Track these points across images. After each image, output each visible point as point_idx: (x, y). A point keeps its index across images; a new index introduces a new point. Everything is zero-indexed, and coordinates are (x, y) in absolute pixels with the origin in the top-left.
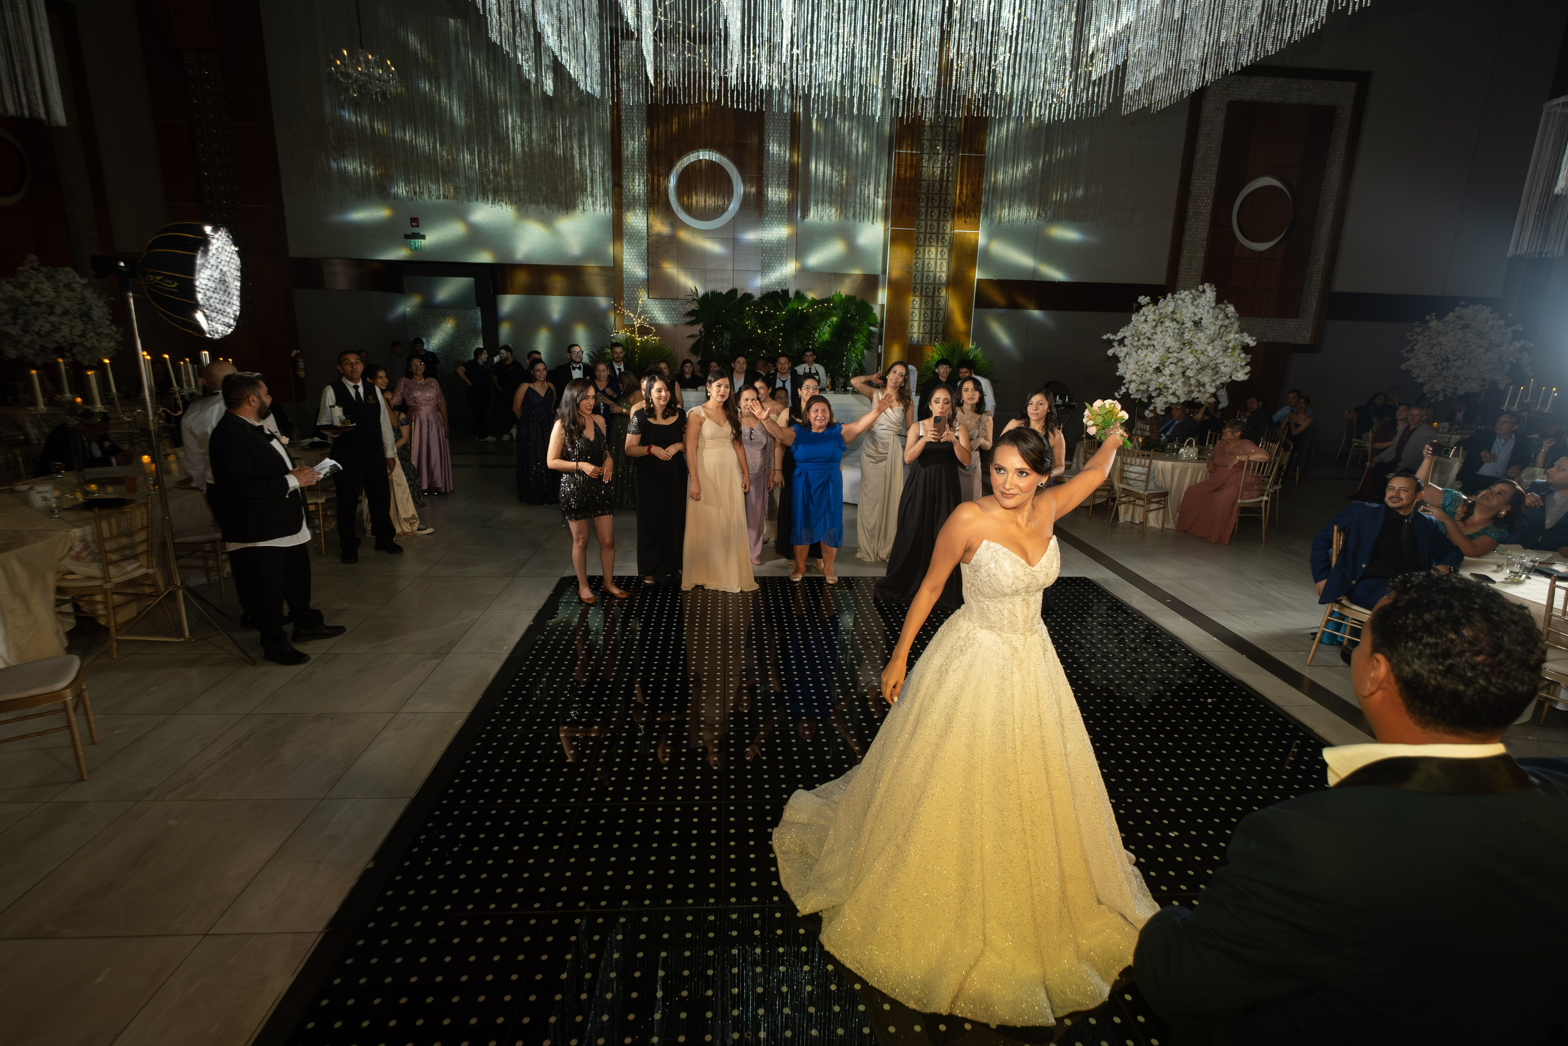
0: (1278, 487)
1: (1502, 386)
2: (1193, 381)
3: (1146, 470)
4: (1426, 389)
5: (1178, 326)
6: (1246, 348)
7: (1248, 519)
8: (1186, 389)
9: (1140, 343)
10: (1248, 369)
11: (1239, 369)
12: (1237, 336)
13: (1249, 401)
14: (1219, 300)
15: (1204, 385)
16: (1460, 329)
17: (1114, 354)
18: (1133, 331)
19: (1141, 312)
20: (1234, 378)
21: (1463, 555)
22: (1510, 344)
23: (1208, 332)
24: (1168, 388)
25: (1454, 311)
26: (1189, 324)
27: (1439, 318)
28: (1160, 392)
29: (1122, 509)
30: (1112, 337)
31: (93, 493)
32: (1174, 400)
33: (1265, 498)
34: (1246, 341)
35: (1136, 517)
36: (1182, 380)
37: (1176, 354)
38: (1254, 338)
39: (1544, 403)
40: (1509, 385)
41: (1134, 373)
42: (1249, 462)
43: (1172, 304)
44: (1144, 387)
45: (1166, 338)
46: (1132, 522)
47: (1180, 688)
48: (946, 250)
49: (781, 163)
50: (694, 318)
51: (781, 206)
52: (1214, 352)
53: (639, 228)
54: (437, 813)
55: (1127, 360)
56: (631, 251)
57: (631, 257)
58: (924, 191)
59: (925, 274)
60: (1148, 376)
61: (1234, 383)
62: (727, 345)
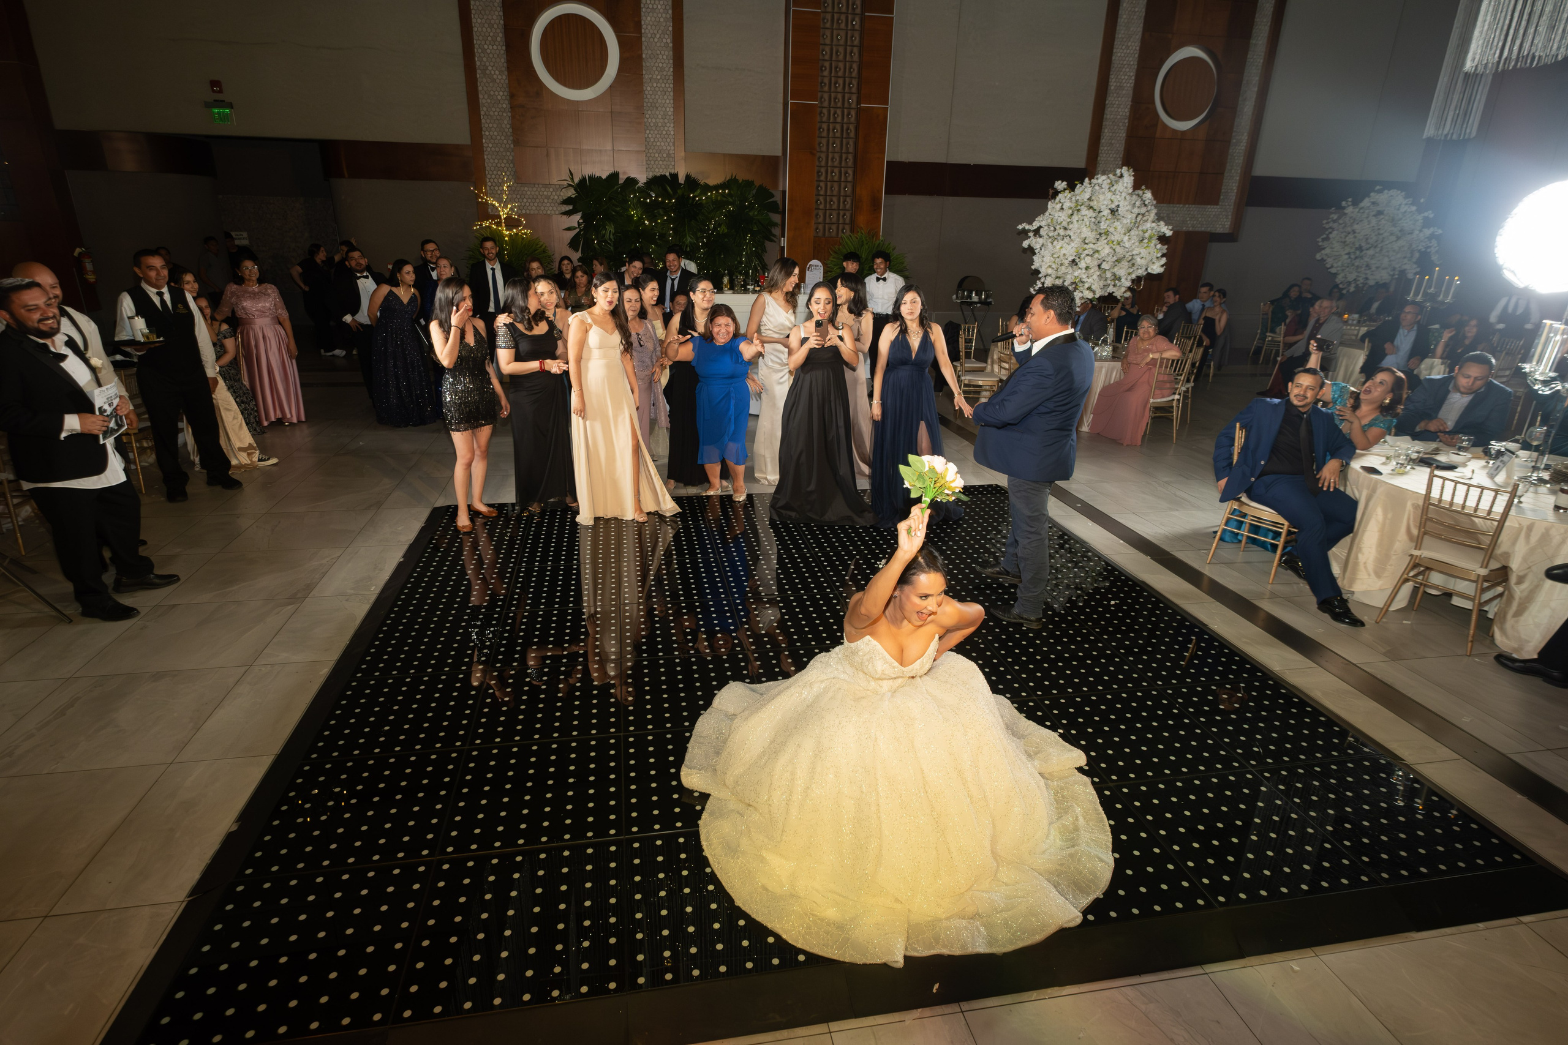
0: (1191, 384)
5: (1094, 215)
6: (1162, 239)
7: (1161, 415)
8: (1102, 283)
9: (1056, 233)
10: (1164, 260)
11: (1155, 260)
12: (1154, 224)
14: (1136, 186)
15: (1119, 279)
16: (1374, 216)
17: (1029, 246)
18: (1049, 221)
19: (1058, 199)
20: (1150, 271)
21: (1355, 448)
22: (1420, 231)
23: (1125, 221)
24: (1083, 282)
25: (1369, 197)
26: (1106, 212)
27: (1355, 204)
30: (1027, 227)
33: (1177, 397)
34: (1162, 230)
36: (1098, 273)
37: (1091, 246)
38: (1170, 227)
39: (1447, 294)
40: (1416, 274)
41: (1050, 266)
42: (1162, 359)
43: (1089, 190)
45: (1082, 228)
48: (852, 127)
49: (662, 20)
50: (571, 207)
51: (665, 73)
52: (1130, 242)
53: (499, 98)
54: (307, 768)
55: (1042, 252)
56: (491, 125)
57: (491, 133)
58: (827, 57)
59: (830, 156)
60: (1063, 269)
61: (1150, 276)
62: (610, 239)
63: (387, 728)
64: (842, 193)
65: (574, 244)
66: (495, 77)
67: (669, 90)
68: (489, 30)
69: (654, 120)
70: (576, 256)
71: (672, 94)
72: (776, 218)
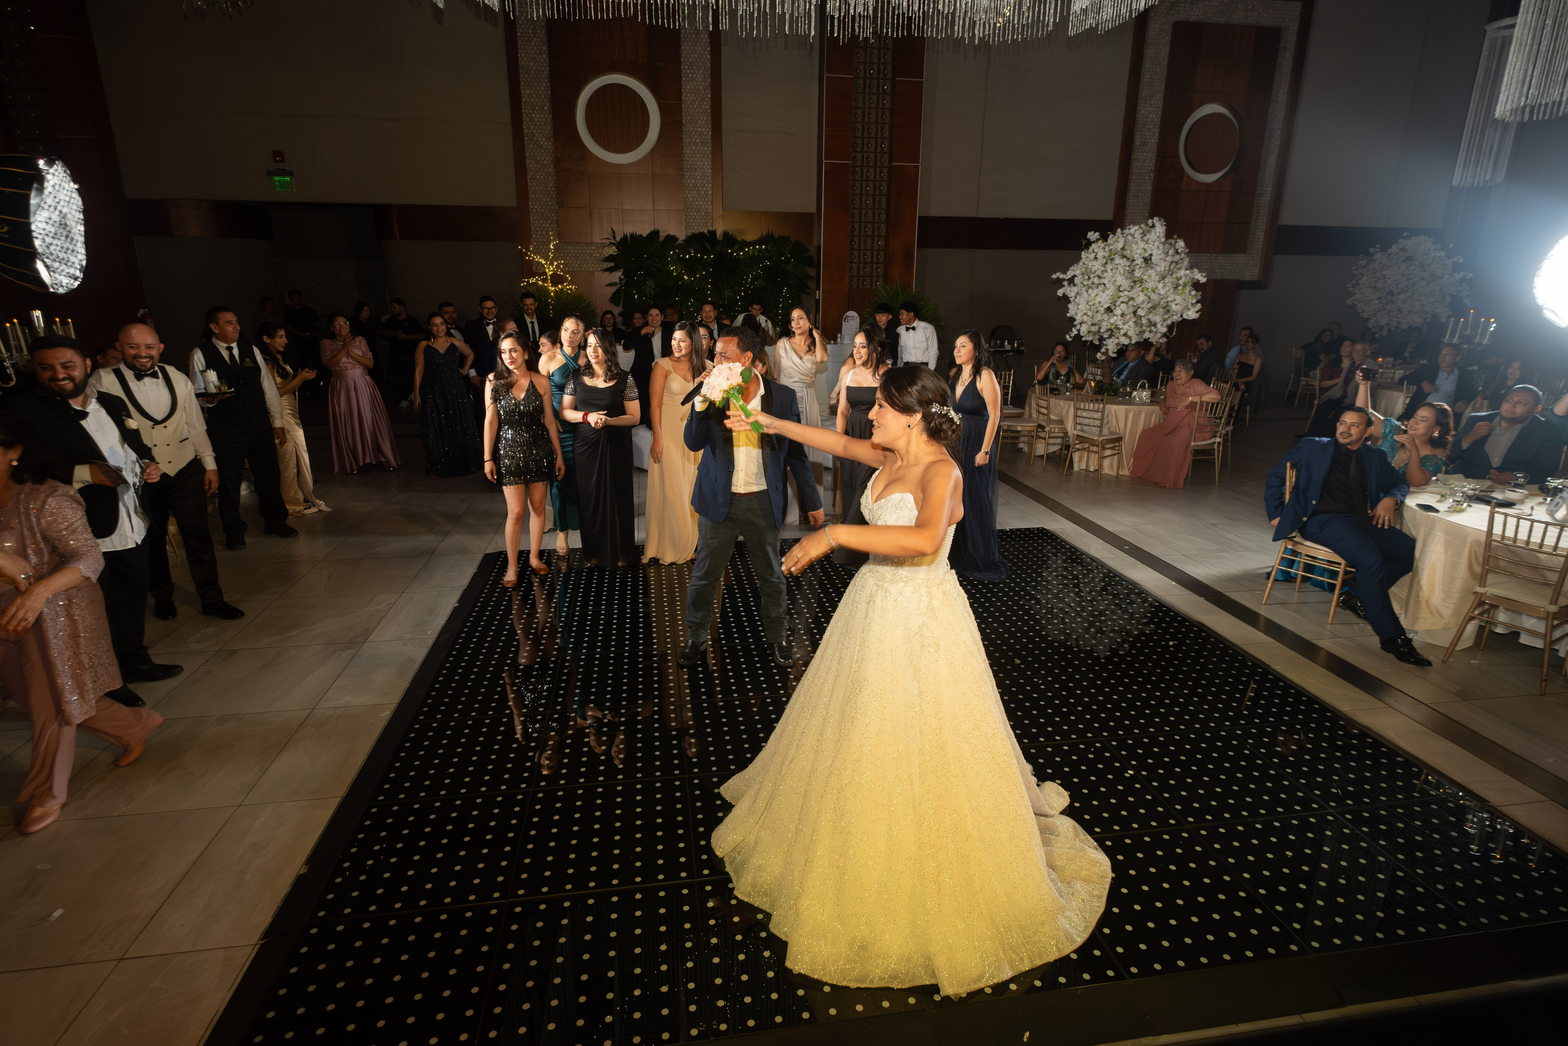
0: (1231, 428)
1: (1443, 319)
2: (1144, 321)
4: (1371, 324)
5: (1128, 264)
6: (1196, 285)
7: (1202, 459)
8: (1137, 329)
9: (1090, 281)
10: (1199, 306)
11: (1190, 306)
12: (1188, 272)
13: (1198, 342)
14: (1169, 235)
15: (1155, 325)
16: (1404, 261)
17: (1064, 294)
18: (1083, 270)
19: (1091, 249)
20: (1185, 316)
22: (1451, 275)
23: (1159, 269)
24: (1119, 329)
25: (1397, 243)
26: (1139, 261)
27: (1384, 250)
28: (1111, 333)
29: (1076, 456)
30: (1062, 276)
32: (1126, 341)
33: (1218, 440)
34: (1196, 277)
35: (1090, 464)
36: (1134, 320)
37: (1126, 293)
38: (1204, 274)
39: (1483, 336)
40: (1449, 317)
41: (1086, 314)
42: (1202, 403)
43: (1122, 240)
44: (1094, 329)
45: (1116, 276)
46: (1087, 470)
47: (1137, 638)
48: (884, 185)
49: (701, 87)
50: (612, 264)
51: (704, 137)
52: (1164, 289)
53: (545, 162)
54: (374, 810)
55: (1077, 300)
56: (537, 188)
57: (537, 196)
58: (859, 119)
59: (864, 212)
60: (1099, 317)
61: (1184, 323)
62: (650, 294)
63: (452, 770)
64: (875, 247)
65: (615, 299)
66: (542, 143)
67: (708, 152)
68: (537, 100)
69: (693, 181)
70: (617, 310)
71: (710, 156)
72: (812, 272)
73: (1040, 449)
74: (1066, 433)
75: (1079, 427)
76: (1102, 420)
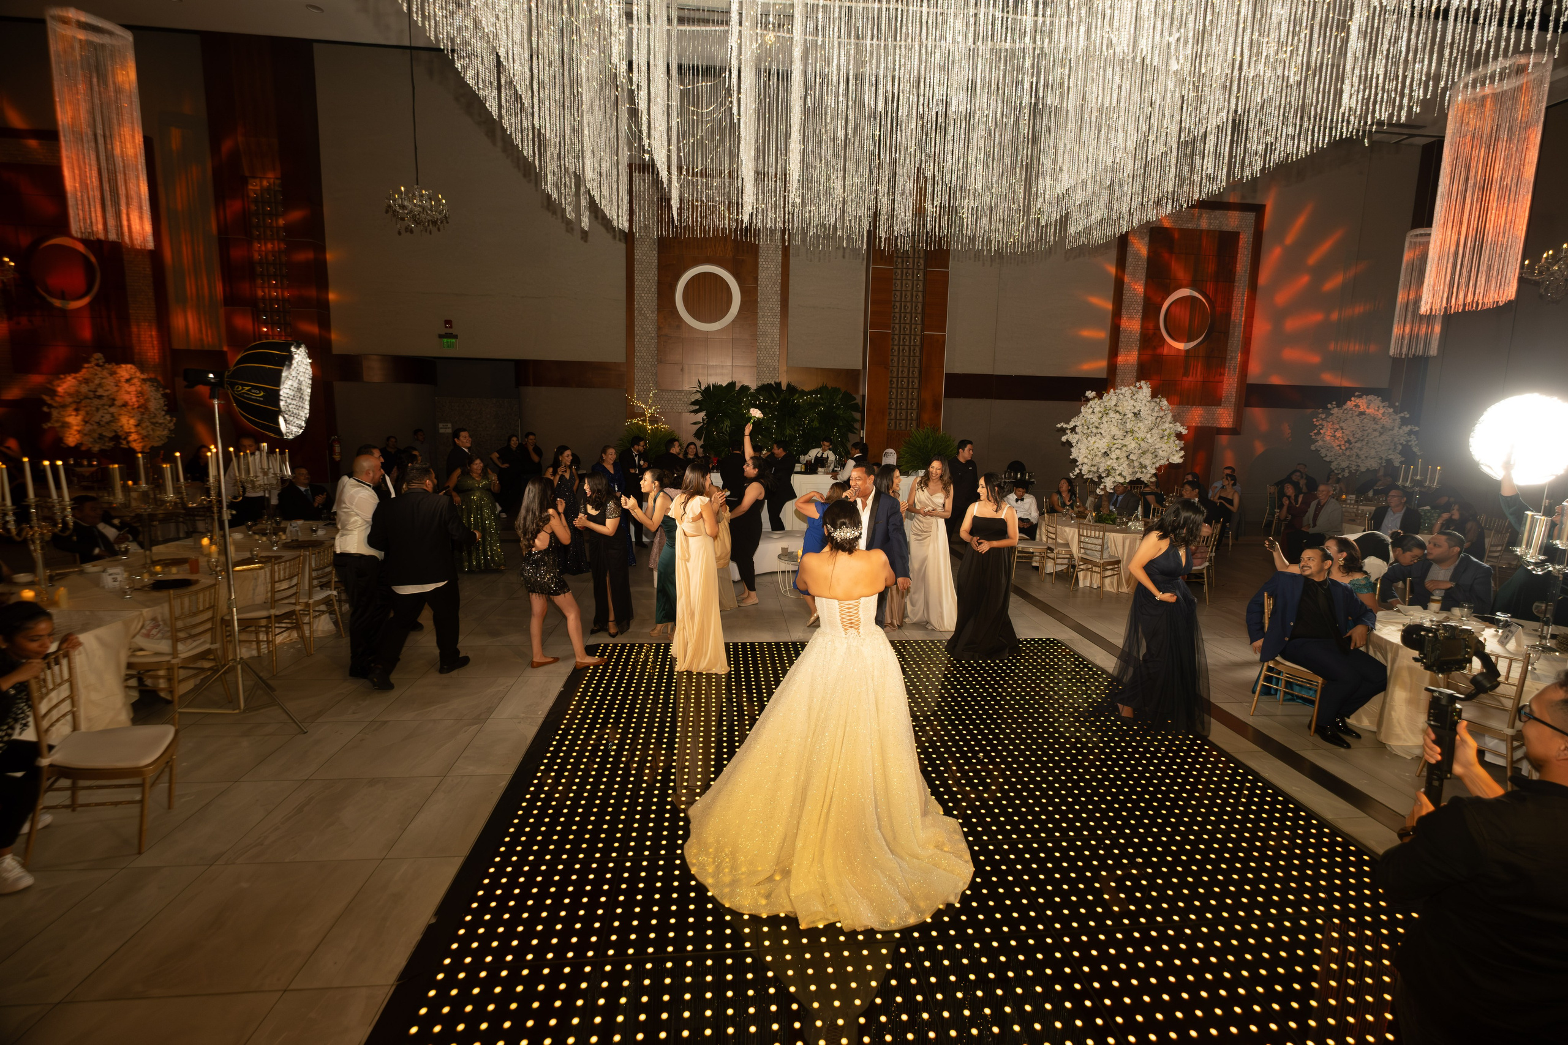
3: (1100, 541)
4: (1333, 466)
5: (1121, 417)
6: (1179, 436)
8: (1130, 471)
9: (1089, 431)
10: (1182, 453)
11: (1175, 453)
12: (1171, 425)
14: (1154, 395)
17: (1068, 440)
18: (1083, 421)
19: (1089, 405)
20: (1171, 461)
22: (1400, 428)
23: (1147, 422)
24: (1115, 470)
25: (1350, 401)
26: (1130, 415)
27: (1339, 406)
28: (1109, 472)
29: (1081, 575)
30: (1064, 426)
31: (157, 573)
32: (1121, 480)
33: (1206, 565)
34: (1179, 430)
35: (1093, 582)
36: (1127, 463)
38: (1185, 427)
39: (1432, 480)
41: (1086, 457)
44: (1094, 469)
45: (1111, 428)
46: (1091, 587)
48: (917, 349)
49: (773, 275)
50: (697, 407)
51: (774, 311)
52: (1152, 439)
53: (650, 329)
55: (1078, 445)
56: (642, 349)
57: (642, 354)
58: (898, 299)
59: (901, 369)
60: (1097, 459)
61: (1171, 466)
64: (910, 397)
65: (698, 434)
66: (648, 315)
67: (777, 323)
68: (646, 283)
69: (765, 344)
70: (700, 443)
71: (779, 325)
72: (858, 416)
73: (1050, 567)
74: (1072, 556)
75: (1082, 551)
76: (1102, 546)
